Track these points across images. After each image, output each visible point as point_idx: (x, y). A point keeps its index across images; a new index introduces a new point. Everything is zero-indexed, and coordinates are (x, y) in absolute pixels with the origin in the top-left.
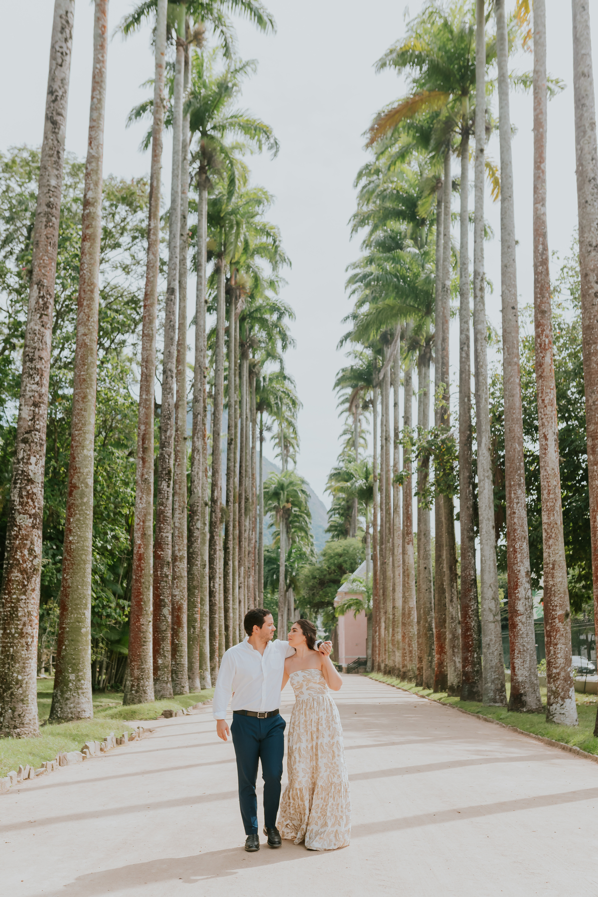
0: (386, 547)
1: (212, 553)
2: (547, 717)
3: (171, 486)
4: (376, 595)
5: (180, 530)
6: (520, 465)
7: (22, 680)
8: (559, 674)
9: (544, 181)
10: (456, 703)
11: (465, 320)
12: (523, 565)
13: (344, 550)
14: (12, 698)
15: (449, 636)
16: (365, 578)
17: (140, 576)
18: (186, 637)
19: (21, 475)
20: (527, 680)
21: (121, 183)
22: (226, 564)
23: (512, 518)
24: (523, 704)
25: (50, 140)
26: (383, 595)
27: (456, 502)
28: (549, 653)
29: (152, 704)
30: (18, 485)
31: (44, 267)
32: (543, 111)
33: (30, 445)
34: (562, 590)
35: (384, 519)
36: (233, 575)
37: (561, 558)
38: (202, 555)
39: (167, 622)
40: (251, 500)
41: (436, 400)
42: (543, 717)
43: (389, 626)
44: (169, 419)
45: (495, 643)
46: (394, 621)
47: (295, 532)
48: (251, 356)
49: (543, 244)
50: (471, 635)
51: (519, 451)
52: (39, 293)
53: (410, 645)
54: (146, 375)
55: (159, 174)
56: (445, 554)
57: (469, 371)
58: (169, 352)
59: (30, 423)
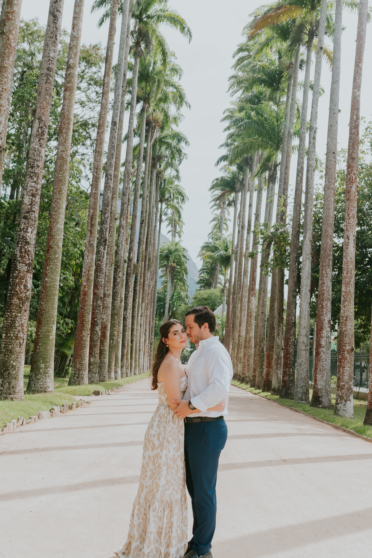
0: (237, 297)
1: (127, 293)
2: (335, 412)
3: (106, 249)
4: (228, 327)
5: (109, 277)
6: (330, 253)
7: (16, 366)
8: (344, 385)
9: (361, 75)
10: (277, 399)
11: (302, 156)
12: (327, 317)
13: (208, 296)
14: (9, 376)
15: (275, 357)
16: (221, 315)
17: (84, 305)
18: (108, 346)
19: (22, 239)
20: (324, 388)
21: (83, 46)
22: (134, 300)
23: (322, 286)
24: (320, 403)
25: (51, 27)
26: (233, 327)
27: (287, 272)
28: (339, 372)
29: (86, 386)
30: (20, 245)
31: (43, 109)
32: (364, 29)
33: (28, 221)
34: (350, 334)
35: (237, 279)
36: (138, 308)
37: (352, 314)
38: (121, 294)
39: (98, 335)
40: (152, 260)
41: (278, 206)
42: (332, 412)
43: (235, 347)
44: (108, 206)
45: (305, 364)
46: (239, 345)
47: (177, 282)
48: (158, 166)
49: (356, 115)
50: (290, 358)
51: (330, 244)
52: (39, 125)
53: (248, 361)
54: (96, 178)
55: (112, 47)
56: (276, 305)
57: (302, 189)
58: (110, 163)
59: (29, 207)
